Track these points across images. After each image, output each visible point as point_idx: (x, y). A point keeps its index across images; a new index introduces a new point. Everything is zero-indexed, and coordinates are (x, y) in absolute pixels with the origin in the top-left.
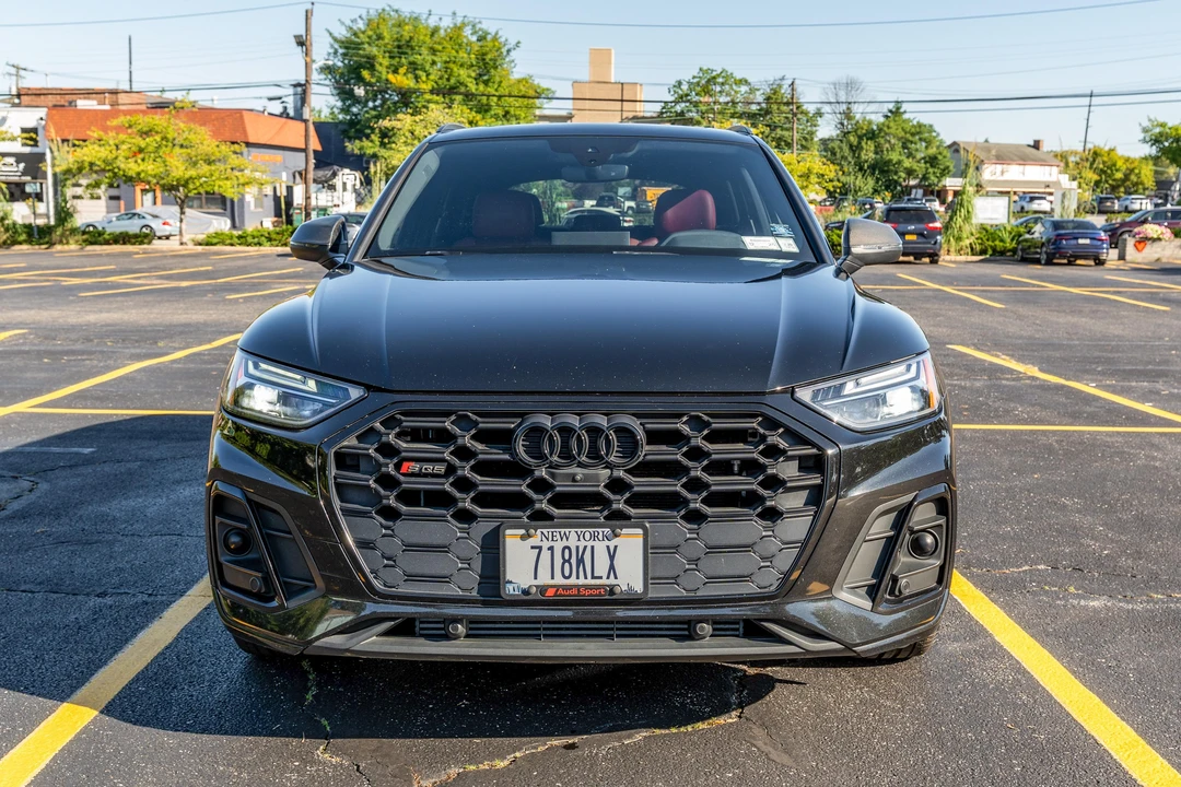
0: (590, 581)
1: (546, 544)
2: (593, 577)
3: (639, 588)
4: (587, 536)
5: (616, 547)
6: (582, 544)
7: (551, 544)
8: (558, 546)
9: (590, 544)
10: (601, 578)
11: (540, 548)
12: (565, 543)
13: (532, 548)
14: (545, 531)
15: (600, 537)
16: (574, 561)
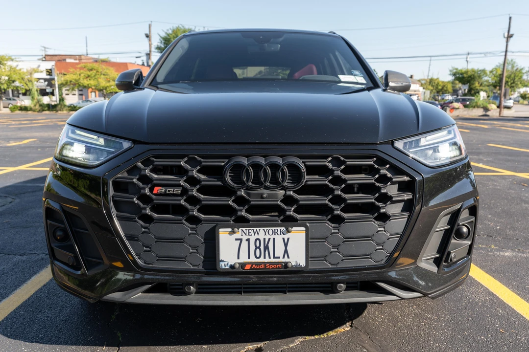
0: (272, 260)
1: (245, 238)
2: (274, 257)
3: (303, 263)
4: (271, 232)
5: (288, 239)
6: (267, 237)
7: (248, 237)
8: (252, 239)
9: (272, 237)
10: (279, 258)
11: (241, 240)
12: (256, 236)
13: (236, 239)
14: (244, 229)
15: (279, 233)
16: (262, 247)
